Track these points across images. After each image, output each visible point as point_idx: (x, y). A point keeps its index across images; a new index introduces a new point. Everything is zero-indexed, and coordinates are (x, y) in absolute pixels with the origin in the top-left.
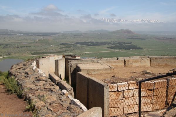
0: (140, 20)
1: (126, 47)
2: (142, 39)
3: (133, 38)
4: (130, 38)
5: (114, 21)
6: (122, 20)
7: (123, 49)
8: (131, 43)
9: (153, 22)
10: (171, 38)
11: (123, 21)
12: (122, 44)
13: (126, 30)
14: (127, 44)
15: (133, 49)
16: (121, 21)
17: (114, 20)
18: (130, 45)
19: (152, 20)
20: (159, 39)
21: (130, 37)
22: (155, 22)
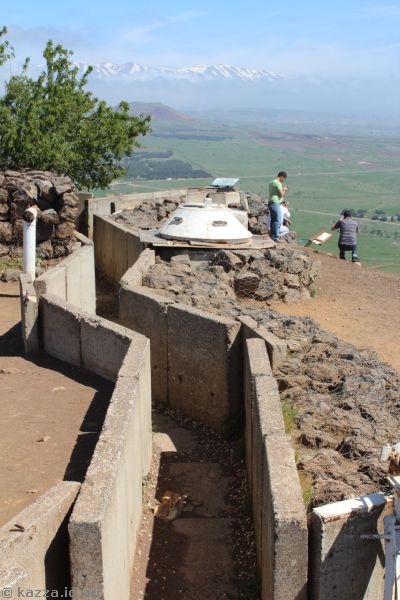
0: (204, 68)
1: (151, 169)
2: (208, 138)
3: (178, 133)
4: (165, 137)
5: (106, 69)
6: (136, 67)
7: (138, 177)
8: (171, 153)
9: (250, 76)
10: (308, 136)
11: (139, 70)
12: (138, 159)
13: (150, 104)
14: (153, 159)
15: (175, 175)
16: (132, 72)
17: (108, 65)
18: (165, 160)
19: (245, 69)
20: (270, 138)
21: (168, 133)
22: (254, 74)
